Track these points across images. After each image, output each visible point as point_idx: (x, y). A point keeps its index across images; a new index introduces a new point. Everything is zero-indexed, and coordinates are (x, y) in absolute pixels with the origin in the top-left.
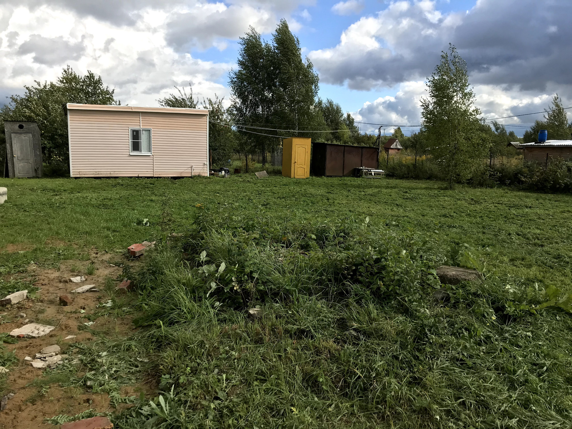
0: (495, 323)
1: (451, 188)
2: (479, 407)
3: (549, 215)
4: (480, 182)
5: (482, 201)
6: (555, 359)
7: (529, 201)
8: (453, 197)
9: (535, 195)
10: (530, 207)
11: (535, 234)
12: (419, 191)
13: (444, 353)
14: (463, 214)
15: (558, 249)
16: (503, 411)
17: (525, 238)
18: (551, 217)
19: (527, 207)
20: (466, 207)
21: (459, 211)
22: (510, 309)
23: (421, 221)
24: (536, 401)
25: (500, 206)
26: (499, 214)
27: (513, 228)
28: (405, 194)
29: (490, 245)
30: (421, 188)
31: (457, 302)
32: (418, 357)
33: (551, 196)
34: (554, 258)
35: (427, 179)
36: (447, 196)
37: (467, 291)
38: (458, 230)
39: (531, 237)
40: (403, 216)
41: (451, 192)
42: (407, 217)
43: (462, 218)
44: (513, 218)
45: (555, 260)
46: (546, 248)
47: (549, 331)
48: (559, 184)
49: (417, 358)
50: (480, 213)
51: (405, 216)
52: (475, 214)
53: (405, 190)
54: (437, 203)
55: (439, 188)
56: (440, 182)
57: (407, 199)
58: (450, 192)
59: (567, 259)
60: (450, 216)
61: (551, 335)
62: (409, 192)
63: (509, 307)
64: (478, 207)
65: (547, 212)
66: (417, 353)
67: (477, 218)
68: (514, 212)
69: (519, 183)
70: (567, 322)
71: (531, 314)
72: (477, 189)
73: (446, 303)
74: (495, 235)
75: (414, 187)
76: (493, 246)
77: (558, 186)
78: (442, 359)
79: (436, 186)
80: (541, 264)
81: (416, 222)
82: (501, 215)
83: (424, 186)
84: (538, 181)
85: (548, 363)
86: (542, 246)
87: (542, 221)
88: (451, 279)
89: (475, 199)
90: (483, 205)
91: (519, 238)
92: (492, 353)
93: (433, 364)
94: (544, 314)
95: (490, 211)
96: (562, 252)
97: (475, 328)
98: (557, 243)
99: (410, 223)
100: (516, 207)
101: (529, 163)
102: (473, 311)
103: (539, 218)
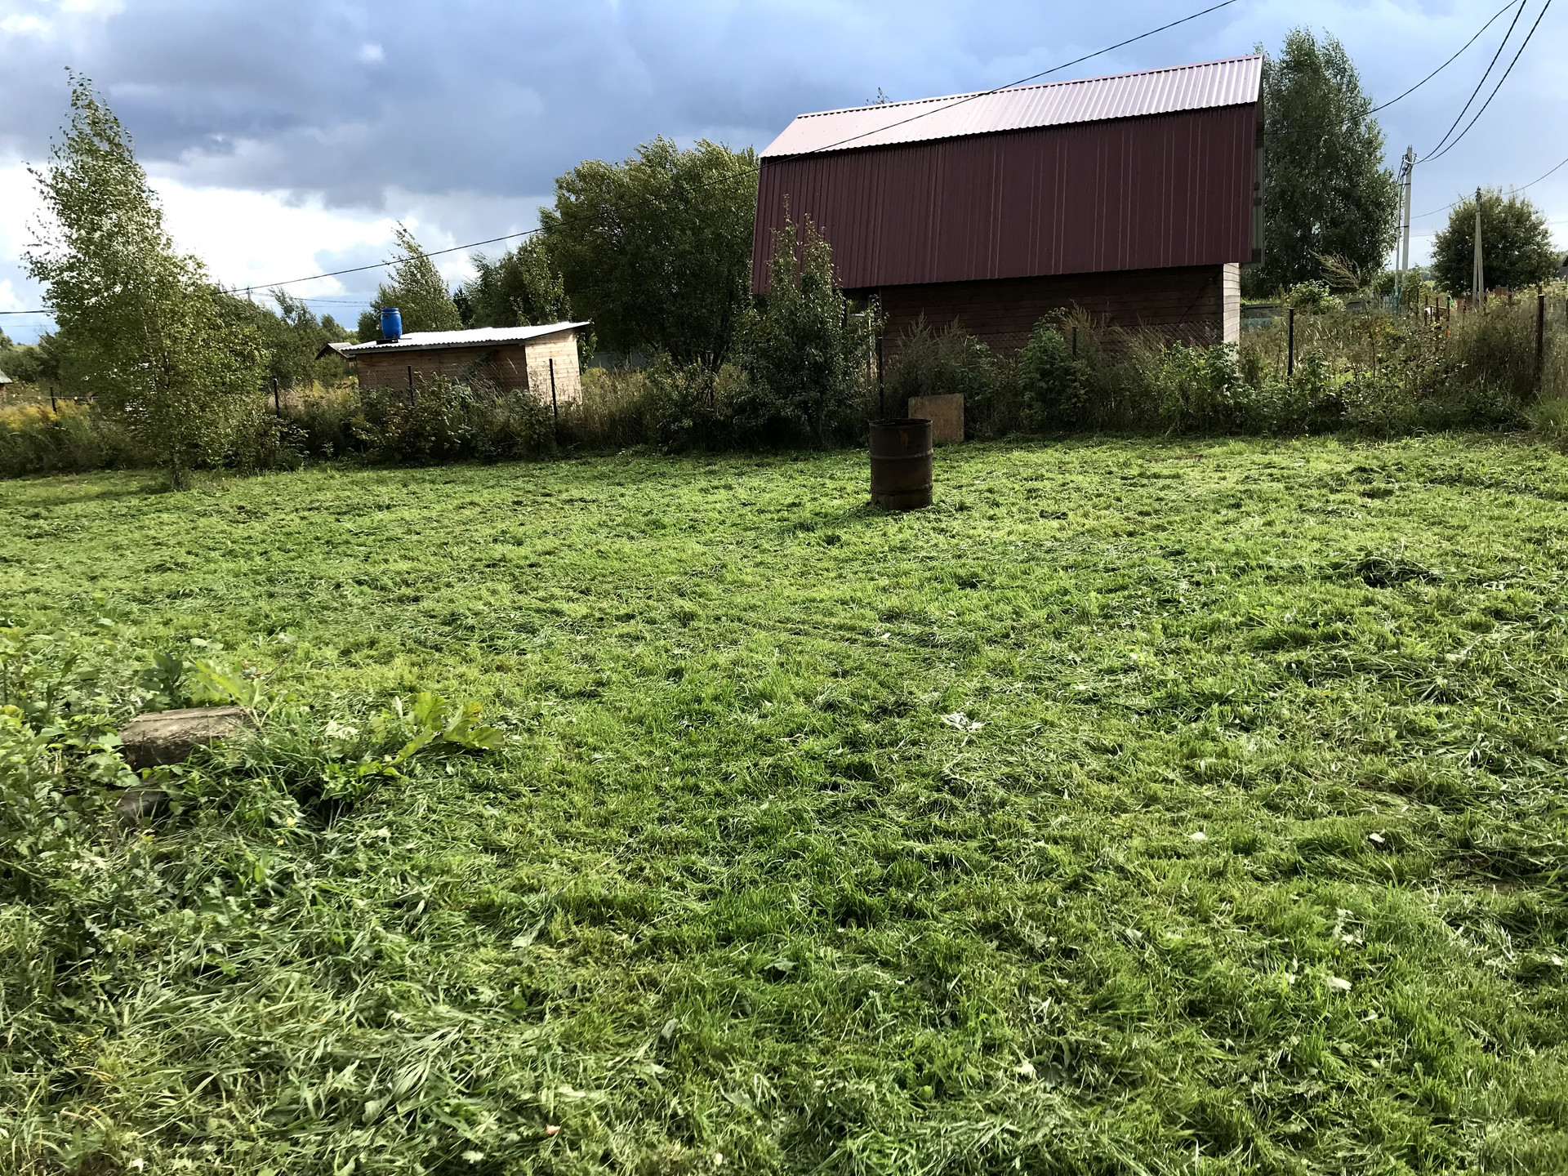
0: (298, 831)
1: (180, 485)
2: (257, 1079)
3: (430, 519)
4: (258, 458)
5: (265, 509)
6: (443, 872)
7: (385, 493)
8: (184, 509)
9: (400, 474)
10: (388, 507)
11: (399, 573)
12: (78, 508)
13: (155, 967)
14: (213, 554)
15: (451, 601)
16: (322, 1059)
17: (376, 588)
18: (435, 524)
19: (380, 508)
20: (222, 532)
21: (201, 546)
22: (335, 785)
23: (84, 595)
24: (402, 997)
25: (315, 517)
26: (310, 537)
27: (346, 568)
28: (32, 522)
29: (289, 625)
30: (89, 498)
31: (191, 808)
32: (71, 1011)
33: (435, 472)
34: (444, 623)
35: (103, 468)
36: (167, 510)
37: (215, 768)
38: (201, 602)
39: (390, 583)
40: (23, 593)
41: (179, 496)
42: (37, 591)
43: (212, 566)
44: (347, 542)
45: (447, 629)
46: (425, 604)
47: (429, 809)
48: (448, 439)
49: (66, 1017)
50: (263, 541)
51: (29, 592)
52: (248, 548)
53: (32, 511)
54: (137, 535)
55: (142, 490)
56: (144, 472)
57: (39, 536)
58: (177, 497)
59: (470, 621)
60: (177, 564)
61: (434, 817)
62: (44, 513)
63: (333, 778)
64: (258, 528)
65: (426, 513)
66: (67, 1003)
67: (251, 559)
68: (349, 525)
69: (358, 449)
70: (470, 775)
71: (387, 780)
72: (252, 479)
73: (160, 820)
74: (302, 596)
75: (65, 495)
76: (298, 625)
77: (447, 445)
78: (149, 989)
79: (134, 485)
80: (414, 646)
81: (67, 603)
82: (317, 539)
83: (96, 489)
84: (401, 438)
85: (427, 889)
86: (416, 599)
87: (415, 537)
88: (167, 748)
89: (249, 507)
90: (270, 520)
91: (362, 593)
92: (290, 915)
93: (120, 1015)
94: (419, 769)
95: (289, 534)
96: (461, 606)
97: (248, 864)
98: (448, 585)
99: (45, 608)
100: (355, 510)
101: (374, 395)
102: (240, 818)
103: (409, 532)
